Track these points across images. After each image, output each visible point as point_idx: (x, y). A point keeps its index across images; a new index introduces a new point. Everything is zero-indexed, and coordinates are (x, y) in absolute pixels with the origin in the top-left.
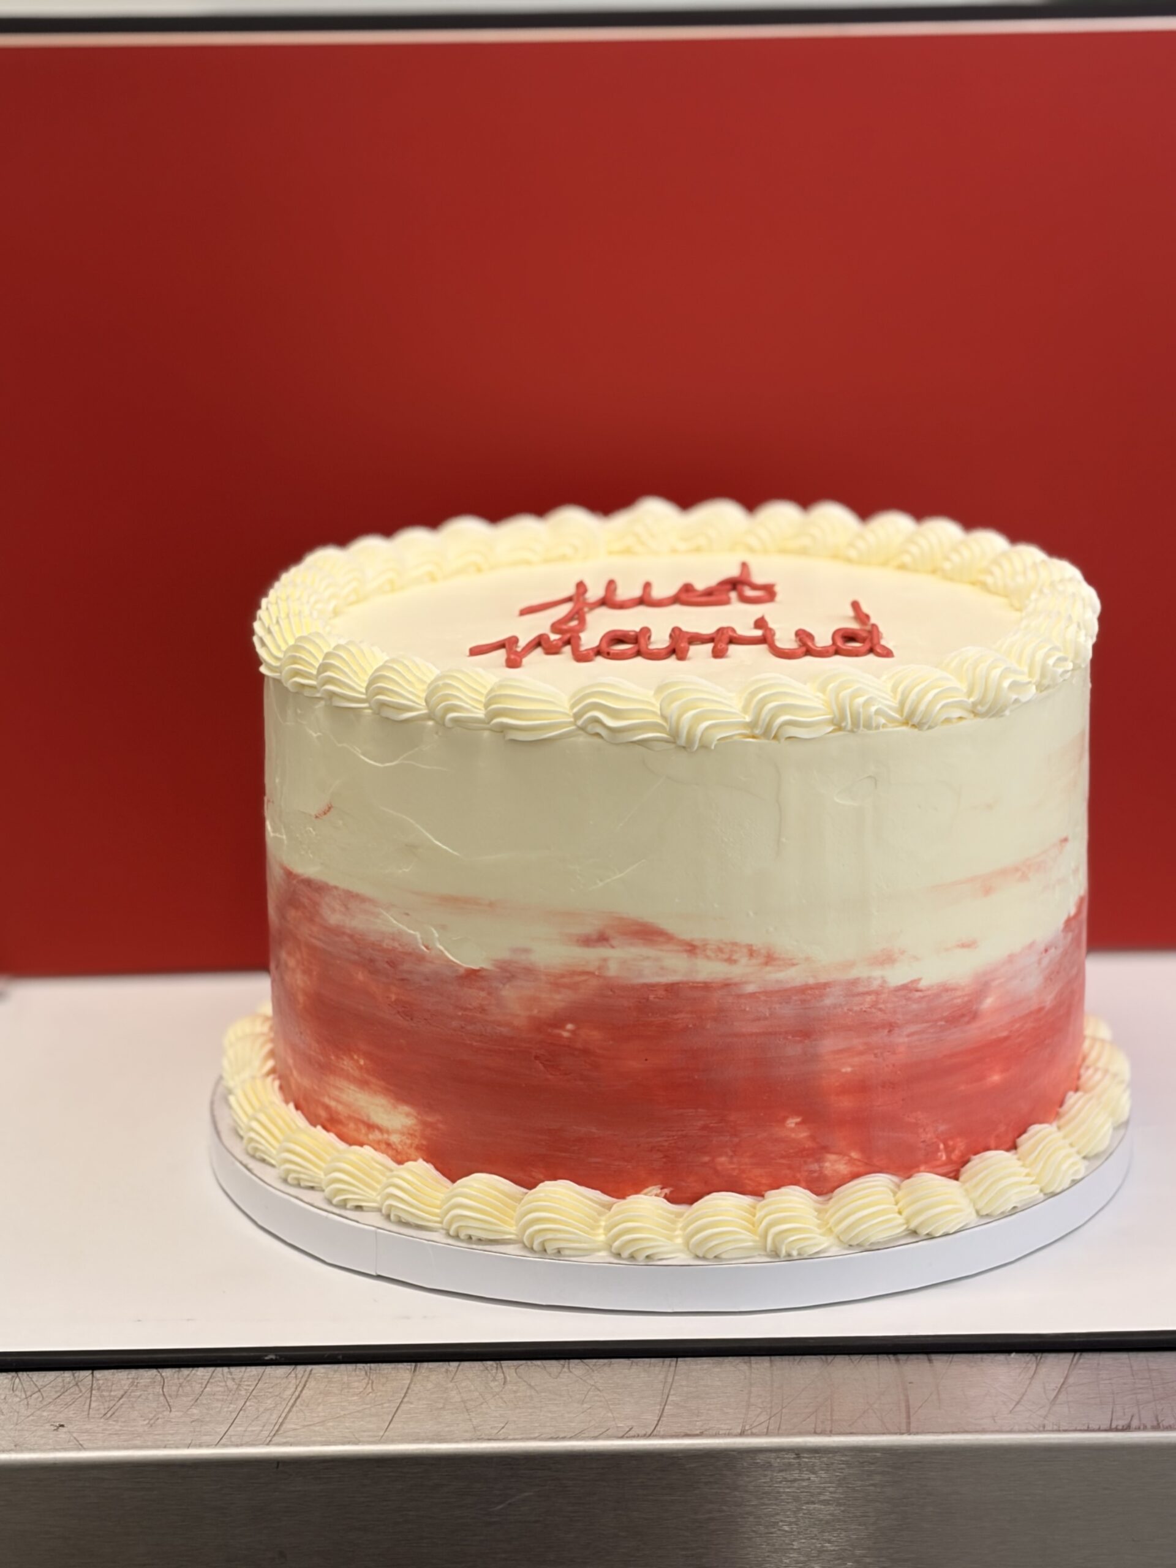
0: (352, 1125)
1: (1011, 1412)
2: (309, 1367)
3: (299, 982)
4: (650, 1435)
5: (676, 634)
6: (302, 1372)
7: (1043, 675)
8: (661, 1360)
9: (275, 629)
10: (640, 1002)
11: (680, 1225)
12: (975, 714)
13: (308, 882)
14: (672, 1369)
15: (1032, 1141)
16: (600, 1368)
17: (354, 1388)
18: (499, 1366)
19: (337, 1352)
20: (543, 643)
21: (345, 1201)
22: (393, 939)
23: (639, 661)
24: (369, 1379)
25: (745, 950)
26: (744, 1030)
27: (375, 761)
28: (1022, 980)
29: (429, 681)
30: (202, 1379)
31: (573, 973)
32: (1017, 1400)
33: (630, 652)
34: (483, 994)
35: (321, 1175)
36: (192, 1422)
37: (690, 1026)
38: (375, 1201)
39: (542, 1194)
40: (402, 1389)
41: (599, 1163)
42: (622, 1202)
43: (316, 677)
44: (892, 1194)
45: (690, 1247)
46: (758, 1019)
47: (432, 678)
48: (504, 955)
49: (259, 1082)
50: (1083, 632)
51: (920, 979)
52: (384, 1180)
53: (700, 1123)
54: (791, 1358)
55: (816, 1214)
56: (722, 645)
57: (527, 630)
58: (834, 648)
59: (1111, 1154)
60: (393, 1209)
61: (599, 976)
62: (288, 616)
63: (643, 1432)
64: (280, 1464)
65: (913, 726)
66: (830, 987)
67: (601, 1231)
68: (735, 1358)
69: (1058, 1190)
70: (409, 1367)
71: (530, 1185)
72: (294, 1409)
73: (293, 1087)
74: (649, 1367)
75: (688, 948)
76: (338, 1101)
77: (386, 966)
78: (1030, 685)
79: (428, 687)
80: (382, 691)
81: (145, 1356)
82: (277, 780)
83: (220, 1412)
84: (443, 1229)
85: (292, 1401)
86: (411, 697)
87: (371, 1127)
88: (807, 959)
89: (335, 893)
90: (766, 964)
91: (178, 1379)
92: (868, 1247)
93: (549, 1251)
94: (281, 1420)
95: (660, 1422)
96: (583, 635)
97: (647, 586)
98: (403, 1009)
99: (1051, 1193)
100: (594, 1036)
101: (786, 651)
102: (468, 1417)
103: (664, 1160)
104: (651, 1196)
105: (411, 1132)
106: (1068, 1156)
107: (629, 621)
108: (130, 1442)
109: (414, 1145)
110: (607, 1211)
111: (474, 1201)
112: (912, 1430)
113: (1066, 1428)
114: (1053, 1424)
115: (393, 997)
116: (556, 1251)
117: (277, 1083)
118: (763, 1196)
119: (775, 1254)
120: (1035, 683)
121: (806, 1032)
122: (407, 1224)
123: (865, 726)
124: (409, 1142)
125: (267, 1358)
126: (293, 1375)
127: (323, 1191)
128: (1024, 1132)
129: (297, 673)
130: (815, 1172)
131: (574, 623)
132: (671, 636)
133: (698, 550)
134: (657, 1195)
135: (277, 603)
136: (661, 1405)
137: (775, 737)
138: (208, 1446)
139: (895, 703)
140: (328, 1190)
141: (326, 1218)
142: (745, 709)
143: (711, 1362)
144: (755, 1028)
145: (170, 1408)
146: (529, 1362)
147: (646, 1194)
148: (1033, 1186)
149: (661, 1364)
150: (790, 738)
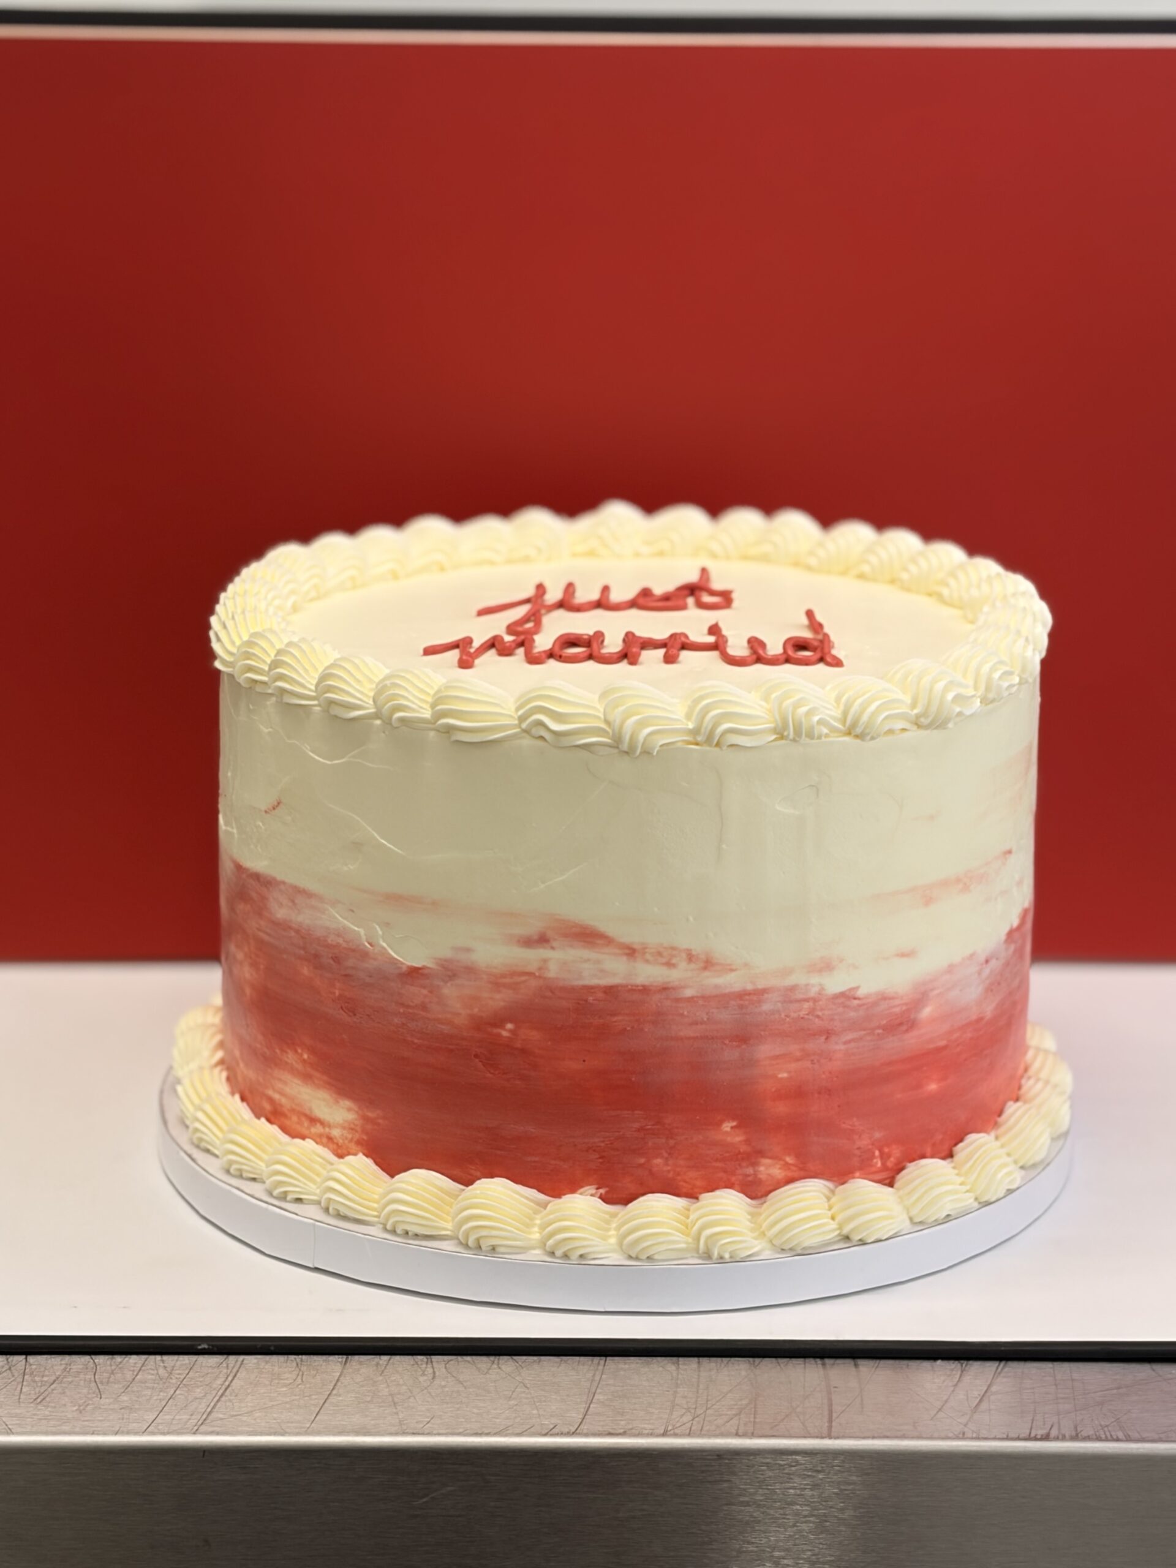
0: (295, 1118)
1: (932, 1419)
2: (241, 1358)
3: (247, 975)
4: (573, 1433)
5: (630, 639)
6: (233, 1362)
7: (988, 688)
8: (591, 1358)
9: (230, 624)
10: (579, 1003)
11: (614, 1225)
12: (919, 726)
13: (256, 876)
14: (601, 1367)
15: (969, 1150)
16: (529, 1365)
17: (284, 1379)
18: (429, 1360)
19: (270, 1343)
20: (496, 644)
21: (286, 1193)
22: (339, 935)
23: (591, 665)
24: (300, 1370)
25: (684, 955)
26: (682, 1034)
27: (323, 758)
28: (961, 990)
29: (377, 680)
30: (134, 1367)
31: (513, 974)
32: (939, 1407)
33: (582, 656)
34: (425, 992)
35: (263, 1165)
36: (121, 1409)
37: (629, 1028)
38: (315, 1194)
39: (478, 1192)
40: (331, 1382)
41: (535, 1162)
42: (557, 1201)
43: (267, 673)
44: (826, 1200)
45: (624, 1247)
46: (696, 1023)
47: (381, 677)
48: (446, 953)
49: (206, 1073)
50: (1031, 647)
51: (857, 988)
52: (324, 1173)
53: (636, 1125)
54: (719, 1359)
55: (749, 1217)
56: (673, 651)
57: (482, 631)
58: (784, 657)
59: (1048, 1164)
60: (331, 1203)
61: (540, 977)
62: (243, 612)
63: (566, 1430)
64: (206, 1454)
65: (857, 736)
66: (767, 993)
67: (536, 1229)
68: (663, 1358)
69: (994, 1199)
70: (340, 1360)
71: (468, 1182)
72: (223, 1399)
73: (240, 1079)
74: (578, 1365)
75: (627, 951)
76: (282, 1094)
77: (332, 962)
78: (975, 698)
79: (376, 687)
80: (331, 689)
81: (81, 1343)
82: (229, 774)
83: (148, 1400)
84: (381, 1224)
85: (221, 1391)
86: (358, 695)
87: (313, 1120)
88: (746, 965)
89: (282, 887)
90: (705, 968)
91: (111, 1365)
92: (800, 1252)
93: (484, 1248)
94: (209, 1410)
95: (585, 1420)
96: (536, 638)
97: (606, 589)
98: (346, 1004)
99: (986, 1202)
100: (532, 1036)
101: (737, 658)
102: (395, 1410)
103: (601, 1160)
104: (587, 1195)
105: (352, 1126)
106: (1005, 1165)
107: (582, 624)
108: (58, 1428)
109: (355, 1139)
110: (542, 1209)
111: (412, 1196)
112: (833, 1434)
113: (985, 1436)
114: (973, 1432)
115: (337, 993)
116: (491, 1248)
117: (224, 1074)
118: (697, 1198)
119: (707, 1256)
120: (979, 697)
121: (743, 1037)
122: (345, 1218)
123: (807, 736)
124: (350, 1136)
125: (200, 1347)
126: (224, 1365)
127: (264, 1182)
128: (961, 1140)
129: (250, 669)
130: (749, 1176)
131: (530, 625)
132: (624, 640)
133: (661, 554)
134: (592, 1195)
135: (234, 598)
136: (586, 1404)
137: (718, 745)
138: (136, 1433)
139: (838, 713)
140: (268, 1182)
141: (266, 1209)
142: (688, 716)
143: (640, 1361)
144: (690, 1032)
145: (101, 1395)
146: (459, 1358)
147: (581, 1194)
148: (967, 1194)
149: (590, 1362)
150: (732, 745)
